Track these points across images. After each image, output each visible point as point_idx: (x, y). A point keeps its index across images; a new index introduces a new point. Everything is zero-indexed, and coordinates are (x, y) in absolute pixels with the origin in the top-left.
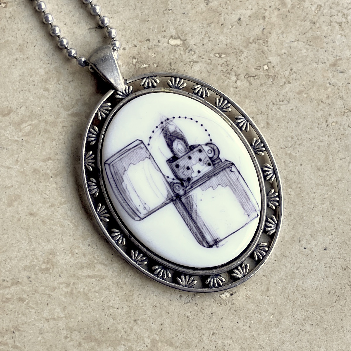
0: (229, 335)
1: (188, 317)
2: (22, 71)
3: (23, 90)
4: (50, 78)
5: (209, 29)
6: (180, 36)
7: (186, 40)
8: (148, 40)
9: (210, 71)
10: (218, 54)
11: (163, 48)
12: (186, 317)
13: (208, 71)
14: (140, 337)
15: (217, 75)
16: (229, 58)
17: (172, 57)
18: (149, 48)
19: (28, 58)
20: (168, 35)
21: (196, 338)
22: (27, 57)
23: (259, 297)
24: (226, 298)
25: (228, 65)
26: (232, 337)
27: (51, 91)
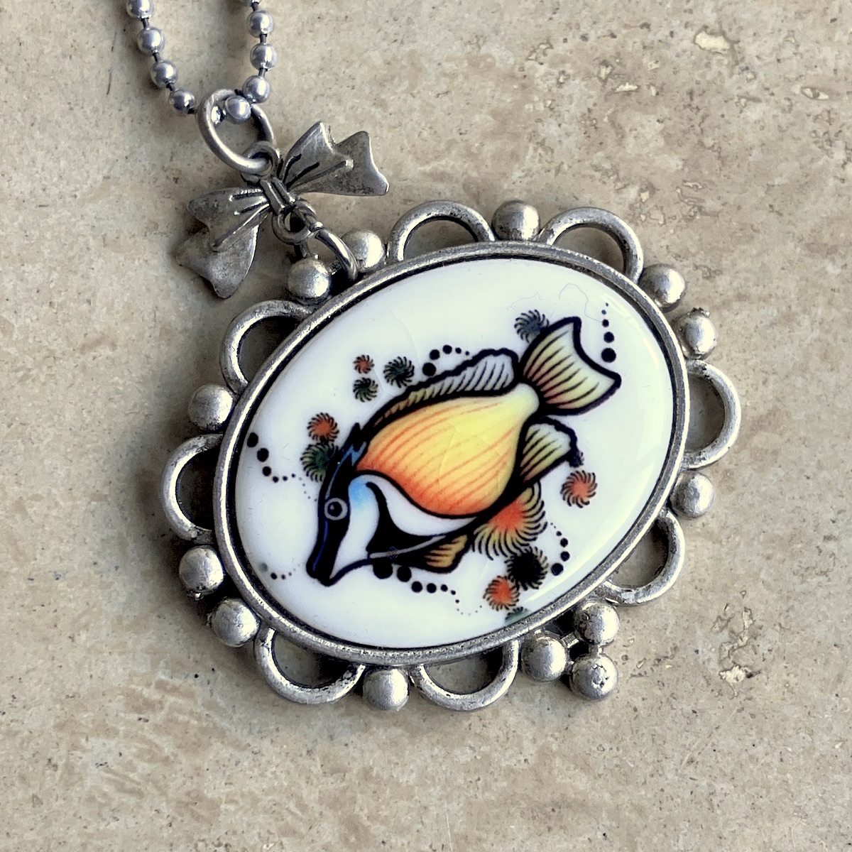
0: (728, 771)
1: (635, 710)
2: (329, 49)
3: (323, 95)
4: (393, 78)
5: (799, 25)
6: (726, 28)
7: (739, 42)
8: (646, 26)
9: (785, 128)
10: (813, 89)
11: (679, 50)
12: (630, 710)
13: (779, 126)
14: (514, 736)
15: (799, 139)
16: (835, 106)
17: (698, 79)
18: (645, 47)
19: (348, 19)
20: (696, 22)
21: (648, 764)
22: (347, 17)
23: (816, 695)
24: (735, 681)
25: (830, 121)
26: (736, 778)
27: (391, 110)
